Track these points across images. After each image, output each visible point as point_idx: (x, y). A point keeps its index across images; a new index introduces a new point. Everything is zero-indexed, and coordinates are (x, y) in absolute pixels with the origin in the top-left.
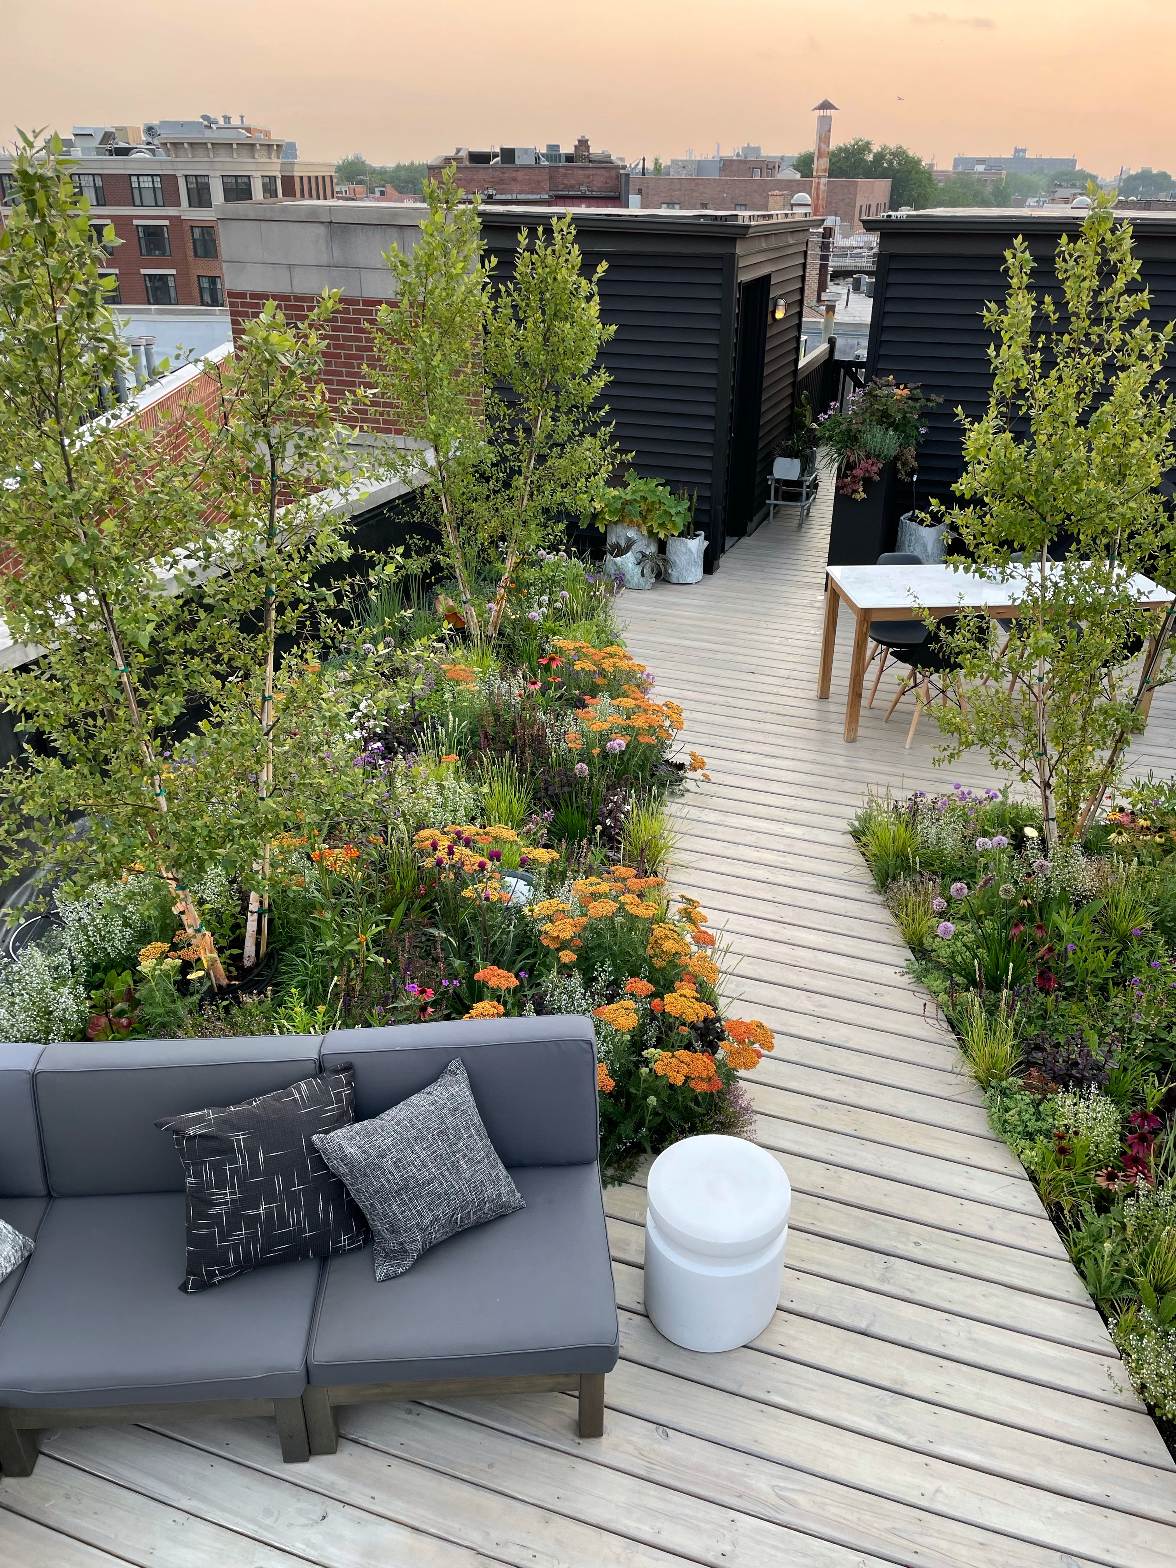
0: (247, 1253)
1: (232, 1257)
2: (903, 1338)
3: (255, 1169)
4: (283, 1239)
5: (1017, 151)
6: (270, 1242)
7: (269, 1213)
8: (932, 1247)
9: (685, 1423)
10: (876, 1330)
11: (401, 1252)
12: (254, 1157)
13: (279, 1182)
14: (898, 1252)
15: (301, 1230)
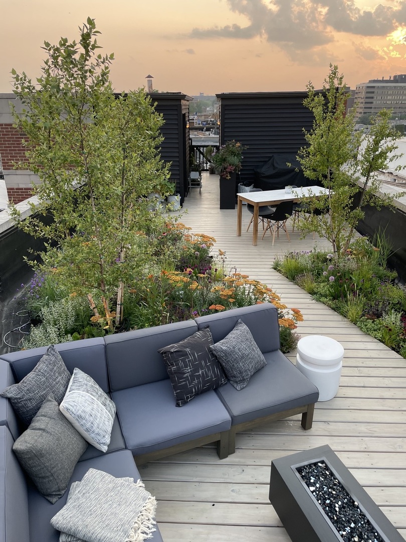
0: (198, 388)
1: (194, 390)
2: (375, 386)
3: (196, 360)
4: (208, 381)
5: (201, 94)
6: (205, 383)
7: (203, 373)
8: (367, 363)
9: (332, 420)
10: (366, 385)
11: (243, 380)
12: (194, 356)
13: (203, 363)
14: (359, 366)
15: (212, 378)
